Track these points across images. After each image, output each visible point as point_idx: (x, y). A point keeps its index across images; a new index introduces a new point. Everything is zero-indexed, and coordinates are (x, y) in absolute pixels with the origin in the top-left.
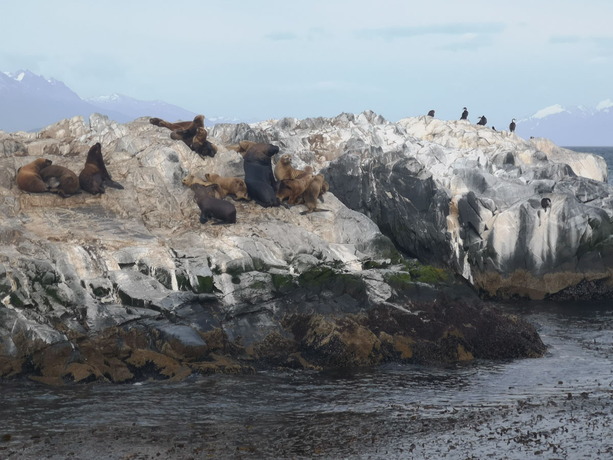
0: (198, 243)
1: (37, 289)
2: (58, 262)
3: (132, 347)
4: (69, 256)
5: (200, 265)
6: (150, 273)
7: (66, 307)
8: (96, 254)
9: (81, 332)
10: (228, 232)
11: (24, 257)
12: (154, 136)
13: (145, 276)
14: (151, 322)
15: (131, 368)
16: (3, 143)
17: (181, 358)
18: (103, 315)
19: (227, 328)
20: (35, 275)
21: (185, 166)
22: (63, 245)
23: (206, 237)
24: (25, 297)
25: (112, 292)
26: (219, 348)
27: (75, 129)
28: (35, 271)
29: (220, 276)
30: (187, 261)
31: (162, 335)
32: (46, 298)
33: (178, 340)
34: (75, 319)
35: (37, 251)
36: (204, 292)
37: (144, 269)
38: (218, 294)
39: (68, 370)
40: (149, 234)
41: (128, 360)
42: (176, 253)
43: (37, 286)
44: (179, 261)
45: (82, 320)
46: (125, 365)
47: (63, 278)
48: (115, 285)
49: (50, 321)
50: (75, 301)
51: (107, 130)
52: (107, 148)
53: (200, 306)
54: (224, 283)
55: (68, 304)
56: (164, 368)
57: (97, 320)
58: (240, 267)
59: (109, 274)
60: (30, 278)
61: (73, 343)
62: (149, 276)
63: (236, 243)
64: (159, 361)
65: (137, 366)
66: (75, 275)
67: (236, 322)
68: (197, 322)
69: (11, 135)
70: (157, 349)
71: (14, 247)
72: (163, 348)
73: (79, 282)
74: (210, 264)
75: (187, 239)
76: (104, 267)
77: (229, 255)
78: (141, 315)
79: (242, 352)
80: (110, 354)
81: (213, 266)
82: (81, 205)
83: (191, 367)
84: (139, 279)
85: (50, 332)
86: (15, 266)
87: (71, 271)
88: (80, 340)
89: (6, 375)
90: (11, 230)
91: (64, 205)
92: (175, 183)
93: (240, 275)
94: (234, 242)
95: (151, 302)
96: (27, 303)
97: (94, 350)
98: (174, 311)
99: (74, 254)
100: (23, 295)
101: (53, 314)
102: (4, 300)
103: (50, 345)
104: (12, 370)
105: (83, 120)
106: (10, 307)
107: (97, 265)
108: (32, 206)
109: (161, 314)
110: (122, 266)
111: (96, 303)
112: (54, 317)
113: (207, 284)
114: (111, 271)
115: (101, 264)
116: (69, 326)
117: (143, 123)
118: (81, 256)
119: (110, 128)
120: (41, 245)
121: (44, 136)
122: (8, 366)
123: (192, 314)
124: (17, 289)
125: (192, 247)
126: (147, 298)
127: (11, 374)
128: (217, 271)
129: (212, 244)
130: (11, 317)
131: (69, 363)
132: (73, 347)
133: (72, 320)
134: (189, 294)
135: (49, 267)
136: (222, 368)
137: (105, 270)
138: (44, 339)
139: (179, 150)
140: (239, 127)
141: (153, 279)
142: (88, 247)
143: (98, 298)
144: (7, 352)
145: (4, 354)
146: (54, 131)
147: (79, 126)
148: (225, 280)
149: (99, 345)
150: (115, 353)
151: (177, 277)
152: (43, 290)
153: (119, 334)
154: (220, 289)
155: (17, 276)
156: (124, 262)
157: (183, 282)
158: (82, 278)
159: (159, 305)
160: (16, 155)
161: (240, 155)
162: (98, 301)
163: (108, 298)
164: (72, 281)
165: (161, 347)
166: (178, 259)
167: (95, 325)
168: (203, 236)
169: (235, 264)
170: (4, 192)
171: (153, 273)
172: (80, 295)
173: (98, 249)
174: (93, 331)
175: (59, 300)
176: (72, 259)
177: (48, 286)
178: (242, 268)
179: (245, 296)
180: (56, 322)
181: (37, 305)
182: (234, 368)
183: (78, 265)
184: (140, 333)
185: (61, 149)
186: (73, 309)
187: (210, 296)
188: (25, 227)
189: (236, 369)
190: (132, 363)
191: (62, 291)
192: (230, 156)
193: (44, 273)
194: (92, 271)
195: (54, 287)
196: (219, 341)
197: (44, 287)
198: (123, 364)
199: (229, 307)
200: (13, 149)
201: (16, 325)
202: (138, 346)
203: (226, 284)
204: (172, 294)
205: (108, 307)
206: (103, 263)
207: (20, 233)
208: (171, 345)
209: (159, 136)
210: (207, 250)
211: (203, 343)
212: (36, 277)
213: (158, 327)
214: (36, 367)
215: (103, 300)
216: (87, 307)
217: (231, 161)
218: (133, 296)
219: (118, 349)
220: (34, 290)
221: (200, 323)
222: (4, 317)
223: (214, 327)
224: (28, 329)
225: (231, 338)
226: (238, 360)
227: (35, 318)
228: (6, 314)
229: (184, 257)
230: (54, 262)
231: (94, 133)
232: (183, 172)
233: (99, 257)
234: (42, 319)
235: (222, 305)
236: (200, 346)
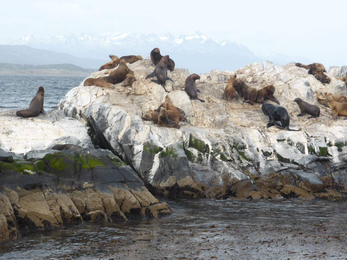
0: (319, 129)
1: (234, 152)
2: (245, 138)
3: (283, 183)
4: (251, 135)
5: (320, 141)
6: (293, 145)
7: (249, 161)
8: (265, 134)
9: (256, 175)
10: (336, 124)
11: (228, 135)
12: (297, 72)
13: (290, 146)
14: (294, 171)
15: (283, 194)
16: (218, 76)
17: (309, 190)
18: (268, 166)
19: (335, 176)
20: (233, 144)
21: (314, 88)
22: (248, 129)
23: (324, 126)
24: (228, 155)
25: (273, 154)
26: (330, 186)
27: (255, 69)
28: (233, 142)
29: (331, 147)
30: (313, 139)
31: (299, 178)
32: (239, 157)
33: (308, 181)
34: (254, 168)
35: (234, 132)
36: (323, 156)
37: (290, 143)
38: (330, 157)
39: (250, 194)
40: (294, 124)
41: (281, 191)
42: (307, 135)
43: (234, 150)
44: (309, 139)
45: (257, 168)
46: (280, 193)
47: (247, 147)
48: (275, 151)
49: (241, 168)
50: (253, 158)
51: (272, 69)
52: (272, 79)
53: (320, 163)
54: (333, 152)
55: (250, 160)
56: (300, 195)
57: (265, 169)
58: (342, 143)
59: (271, 145)
60: (231, 146)
61: (252, 180)
62: (293, 146)
63: (340, 130)
64: (297, 191)
65: (286, 194)
66: (254, 145)
67: (340, 172)
68: (318, 172)
69: (222, 72)
70: (297, 185)
71: (222, 130)
72: (300, 185)
73: (256, 149)
74: (326, 141)
75: (313, 127)
76: (269, 141)
77: (336, 136)
78: (288, 167)
79: (342, 188)
80: (271, 187)
81: (328, 142)
82: (257, 108)
83: (314, 195)
84: (288, 148)
85: (240, 174)
86: (223, 139)
87: (252, 143)
88: (256, 179)
89: (218, 195)
90: (221, 121)
91: (249, 108)
92: (308, 97)
93: (342, 147)
94: (339, 129)
95: (293, 160)
96: (229, 159)
97: (263, 185)
98: (306, 165)
99: (253, 134)
100: (227, 155)
101: (242, 165)
102: (217, 157)
103: (240, 181)
104: (221, 193)
105: (259, 64)
106: (220, 160)
107: (265, 140)
108: (232, 109)
109: (299, 167)
110: (278, 140)
111: (264, 160)
112: (243, 167)
113: (324, 151)
114: (272, 144)
115: (267, 139)
116: (250, 171)
117: (291, 65)
118: (257, 135)
119: (274, 68)
120: (236, 129)
121: (239, 72)
122: (218, 191)
123: (316, 167)
124: (224, 151)
125: (316, 131)
126: (291, 158)
127: (220, 195)
128: (330, 145)
129: (327, 130)
130: (221, 166)
131: (250, 191)
132: (252, 182)
133: (252, 168)
134: (315, 157)
135: (240, 141)
136: (331, 196)
137: (270, 143)
138: (237, 178)
139: (310, 80)
140: (343, 68)
141: (295, 148)
142: (261, 130)
143: (265, 157)
144: (218, 184)
145: (217, 185)
146: (244, 70)
147: (257, 67)
148: (334, 150)
149: (266, 182)
150: (274, 187)
151: (308, 147)
152: (237, 152)
153: (276, 176)
154: (331, 154)
155: (224, 145)
156: (279, 139)
157: (311, 150)
158: (257, 147)
159: (298, 162)
160: (225, 82)
161: (344, 83)
162: (265, 159)
163: (271, 157)
164: (252, 148)
165: (299, 184)
166: (308, 138)
167: (264, 171)
168: (323, 125)
169: (339, 141)
170: (218, 101)
171: (295, 145)
172: (256, 156)
173: (266, 131)
174: (263, 175)
175: (245, 158)
176: (252, 137)
177: (239, 150)
178: (343, 143)
179: (345, 158)
180: (244, 169)
181: (234, 160)
182: (338, 197)
183: (255, 140)
184: (288, 176)
185: (247, 79)
186: (252, 163)
187: (326, 158)
188: (228, 120)
189: (339, 197)
190: (283, 192)
191: (247, 153)
192: (338, 83)
193: (238, 144)
194: (262, 143)
195: (243, 151)
196: (330, 182)
197: (238, 151)
198: (278, 192)
199: (336, 164)
200: (223, 79)
201: (223, 170)
202: (286, 183)
203: (334, 152)
204: (305, 156)
205: (271, 162)
206: (269, 139)
207: (226, 123)
208: (304, 183)
209: (300, 72)
210: (325, 133)
211: (321, 183)
212: (234, 145)
213: (297, 174)
214: (233, 192)
215: (268, 158)
216: (260, 162)
217: (338, 86)
218: (284, 157)
219: (276, 184)
220: (233, 152)
221: (320, 172)
222: (217, 166)
223: (328, 174)
224: (229, 172)
225: (337, 181)
226: (340, 193)
227: (233, 167)
228: (218, 164)
229: (312, 137)
230: (243, 138)
231: (265, 71)
232: (312, 92)
233: (267, 136)
234: (236, 167)
235: (332, 163)
236: (320, 184)
